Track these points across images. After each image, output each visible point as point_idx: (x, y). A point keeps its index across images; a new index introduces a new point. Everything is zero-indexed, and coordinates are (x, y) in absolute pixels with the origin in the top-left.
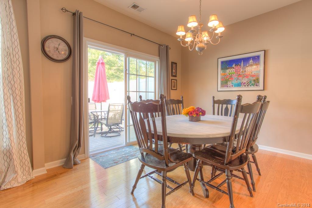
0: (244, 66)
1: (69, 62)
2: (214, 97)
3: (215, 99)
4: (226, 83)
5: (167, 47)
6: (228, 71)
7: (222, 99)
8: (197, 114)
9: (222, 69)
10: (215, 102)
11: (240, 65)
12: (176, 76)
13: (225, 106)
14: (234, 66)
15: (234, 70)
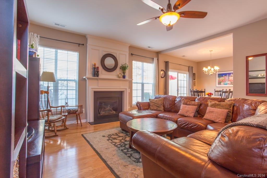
0: (228, 76)
1: (164, 78)
2: (215, 90)
3: (216, 90)
4: (220, 83)
5: (192, 67)
6: (221, 78)
7: (218, 90)
8: (211, 94)
9: (218, 77)
10: (215, 91)
11: (227, 76)
12: (195, 80)
13: (220, 93)
14: (224, 76)
15: (224, 78)
